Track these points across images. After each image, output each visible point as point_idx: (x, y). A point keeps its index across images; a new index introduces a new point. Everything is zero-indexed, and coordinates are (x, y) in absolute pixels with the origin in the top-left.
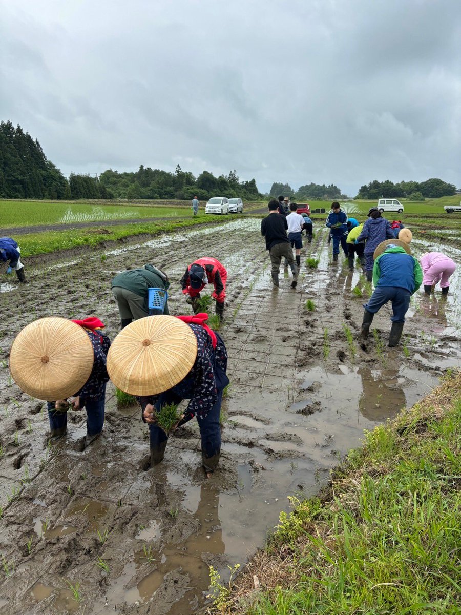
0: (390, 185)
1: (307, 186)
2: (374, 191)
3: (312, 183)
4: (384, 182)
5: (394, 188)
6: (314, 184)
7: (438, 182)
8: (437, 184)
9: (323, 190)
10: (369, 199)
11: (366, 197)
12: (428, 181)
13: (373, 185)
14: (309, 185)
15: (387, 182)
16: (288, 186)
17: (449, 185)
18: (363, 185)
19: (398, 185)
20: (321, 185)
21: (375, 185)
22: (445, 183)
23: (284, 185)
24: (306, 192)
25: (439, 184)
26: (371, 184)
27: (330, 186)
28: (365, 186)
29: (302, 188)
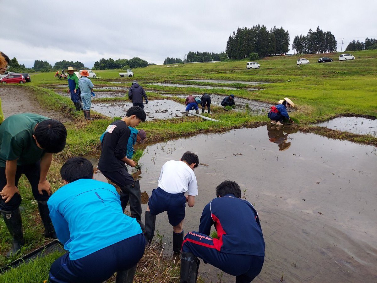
0: (112, 61)
1: (60, 62)
2: (103, 65)
3: (64, 60)
4: (108, 60)
5: (115, 63)
6: (65, 61)
7: (138, 59)
8: (138, 61)
9: (72, 65)
10: (101, 70)
11: (99, 68)
12: (133, 59)
13: (102, 61)
14: (61, 61)
15: (110, 59)
16: (47, 63)
17: (144, 61)
18: (96, 61)
19: (117, 61)
20: (70, 61)
21: (103, 61)
22: (142, 60)
23: (44, 61)
24: (60, 66)
25: (139, 61)
26: (100, 61)
27: (76, 62)
28: (97, 62)
29: (57, 64)
